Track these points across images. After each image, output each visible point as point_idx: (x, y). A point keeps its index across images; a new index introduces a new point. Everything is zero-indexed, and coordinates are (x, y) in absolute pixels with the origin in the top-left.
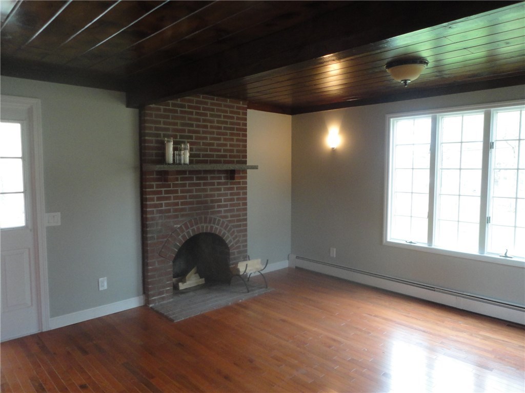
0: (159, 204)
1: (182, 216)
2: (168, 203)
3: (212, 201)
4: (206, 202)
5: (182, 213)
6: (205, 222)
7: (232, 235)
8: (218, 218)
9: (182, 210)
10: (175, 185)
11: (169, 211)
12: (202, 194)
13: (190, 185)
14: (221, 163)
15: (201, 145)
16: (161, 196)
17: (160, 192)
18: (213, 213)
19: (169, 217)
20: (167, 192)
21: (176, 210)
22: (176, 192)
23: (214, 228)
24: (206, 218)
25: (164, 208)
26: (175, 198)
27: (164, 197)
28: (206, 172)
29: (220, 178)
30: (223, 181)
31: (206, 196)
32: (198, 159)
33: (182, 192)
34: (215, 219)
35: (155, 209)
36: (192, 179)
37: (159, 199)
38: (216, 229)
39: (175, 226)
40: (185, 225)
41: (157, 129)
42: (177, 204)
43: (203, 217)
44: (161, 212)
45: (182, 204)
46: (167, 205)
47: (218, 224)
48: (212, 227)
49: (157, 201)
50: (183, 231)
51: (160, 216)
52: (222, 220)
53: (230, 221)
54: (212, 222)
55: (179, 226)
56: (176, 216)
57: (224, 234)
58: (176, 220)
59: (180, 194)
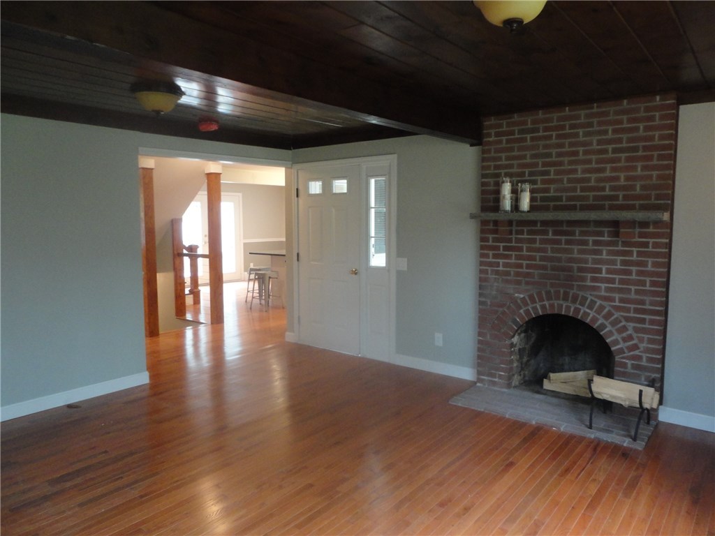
0: (495, 262)
1: (527, 283)
2: (508, 263)
3: (581, 270)
4: (570, 269)
5: (527, 279)
6: (566, 299)
7: (620, 331)
8: (590, 298)
9: (528, 275)
10: (518, 241)
11: (508, 274)
12: (564, 256)
13: (543, 241)
14: (604, 209)
15: (565, 182)
16: (499, 252)
17: (497, 248)
18: (581, 288)
19: (507, 281)
20: (506, 248)
21: (517, 274)
22: (520, 249)
23: (582, 311)
24: (566, 294)
25: (501, 268)
26: (518, 257)
27: (501, 254)
28: (572, 223)
29: (601, 234)
30: (606, 238)
31: (571, 260)
32: (559, 203)
33: (529, 250)
34: (585, 299)
35: (489, 269)
36: (546, 233)
37: (495, 256)
38: (586, 314)
39: (516, 295)
40: (531, 297)
41: (496, 167)
42: (520, 266)
43: (562, 291)
44: (497, 273)
45: (528, 266)
46: (505, 265)
47: (591, 307)
48: (578, 310)
49: (493, 258)
50: (526, 304)
51: (495, 278)
52: (599, 302)
53: (618, 308)
54: (578, 302)
55: (522, 296)
56: (519, 283)
57: (603, 326)
58: (517, 286)
59: (525, 253)
